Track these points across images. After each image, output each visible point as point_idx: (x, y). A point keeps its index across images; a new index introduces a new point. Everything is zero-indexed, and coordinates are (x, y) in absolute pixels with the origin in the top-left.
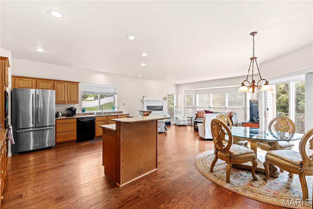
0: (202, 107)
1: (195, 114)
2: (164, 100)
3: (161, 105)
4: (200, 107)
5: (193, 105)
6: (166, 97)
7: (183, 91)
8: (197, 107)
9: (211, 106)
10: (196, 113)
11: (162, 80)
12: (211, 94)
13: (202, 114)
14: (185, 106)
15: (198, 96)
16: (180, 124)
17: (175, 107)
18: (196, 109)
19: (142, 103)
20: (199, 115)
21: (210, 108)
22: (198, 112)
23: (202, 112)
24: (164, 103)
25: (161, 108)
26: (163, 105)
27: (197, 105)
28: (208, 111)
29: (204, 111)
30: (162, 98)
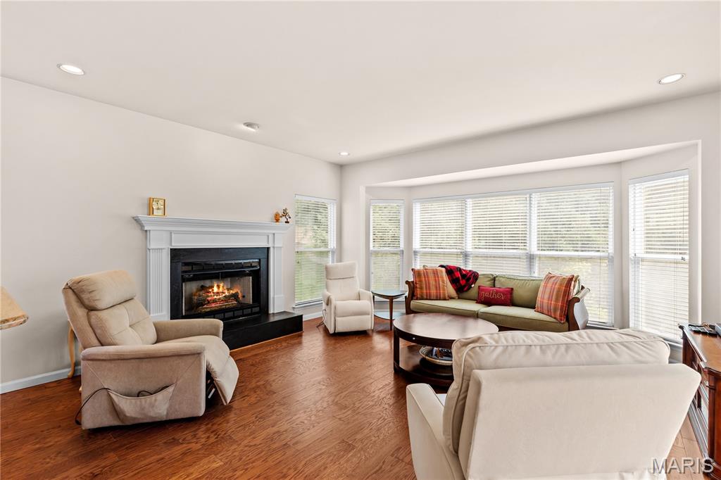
0: (432, 253)
1: (407, 282)
2: (277, 220)
3: (263, 244)
4: (425, 254)
5: (402, 246)
6: (285, 210)
7: (362, 190)
8: (415, 253)
9: (469, 248)
10: (411, 279)
11: (248, 125)
12: (470, 202)
13: (432, 282)
14: (371, 248)
15: (417, 209)
16: (340, 329)
17: (333, 252)
18: (410, 263)
19: (137, 233)
20: (421, 288)
21: (466, 256)
22: (417, 273)
23: (435, 272)
24: (274, 234)
25: (263, 256)
26: (270, 245)
27: (416, 245)
28: (457, 268)
29: (443, 269)
30: (271, 216)
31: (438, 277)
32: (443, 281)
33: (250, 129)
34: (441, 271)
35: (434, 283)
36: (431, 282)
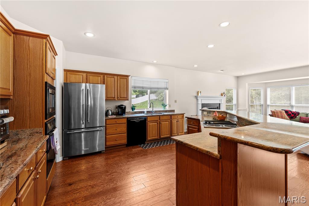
0: (278, 106)
1: (269, 115)
2: (222, 96)
4: (271, 106)
5: (262, 103)
6: (224, 92)
7: (247, 85)
8: (268, 105)
9: (294, 104)
10: (271, 114)
12: (294, 88)
14: (250, 104)
15: (269, 90)
17: (235, 105)
18: (266, 109)
19: (195, 100)
21: (292, 106)
22: (273, 112)
23: (281, 112)
24: (221, 100)
25: (218, 106)
26: (220, 103)
27: (269, 103)
28: (290, 111)
29: (284, 111)
30: (220, 94)
31: (282, 113)
32: (284, 115)
33: (222, 72)
34: (283, 112)
35: (280, 115)
36: (279, 115)
